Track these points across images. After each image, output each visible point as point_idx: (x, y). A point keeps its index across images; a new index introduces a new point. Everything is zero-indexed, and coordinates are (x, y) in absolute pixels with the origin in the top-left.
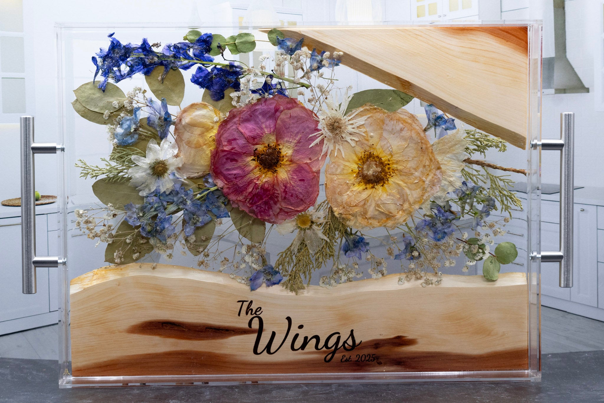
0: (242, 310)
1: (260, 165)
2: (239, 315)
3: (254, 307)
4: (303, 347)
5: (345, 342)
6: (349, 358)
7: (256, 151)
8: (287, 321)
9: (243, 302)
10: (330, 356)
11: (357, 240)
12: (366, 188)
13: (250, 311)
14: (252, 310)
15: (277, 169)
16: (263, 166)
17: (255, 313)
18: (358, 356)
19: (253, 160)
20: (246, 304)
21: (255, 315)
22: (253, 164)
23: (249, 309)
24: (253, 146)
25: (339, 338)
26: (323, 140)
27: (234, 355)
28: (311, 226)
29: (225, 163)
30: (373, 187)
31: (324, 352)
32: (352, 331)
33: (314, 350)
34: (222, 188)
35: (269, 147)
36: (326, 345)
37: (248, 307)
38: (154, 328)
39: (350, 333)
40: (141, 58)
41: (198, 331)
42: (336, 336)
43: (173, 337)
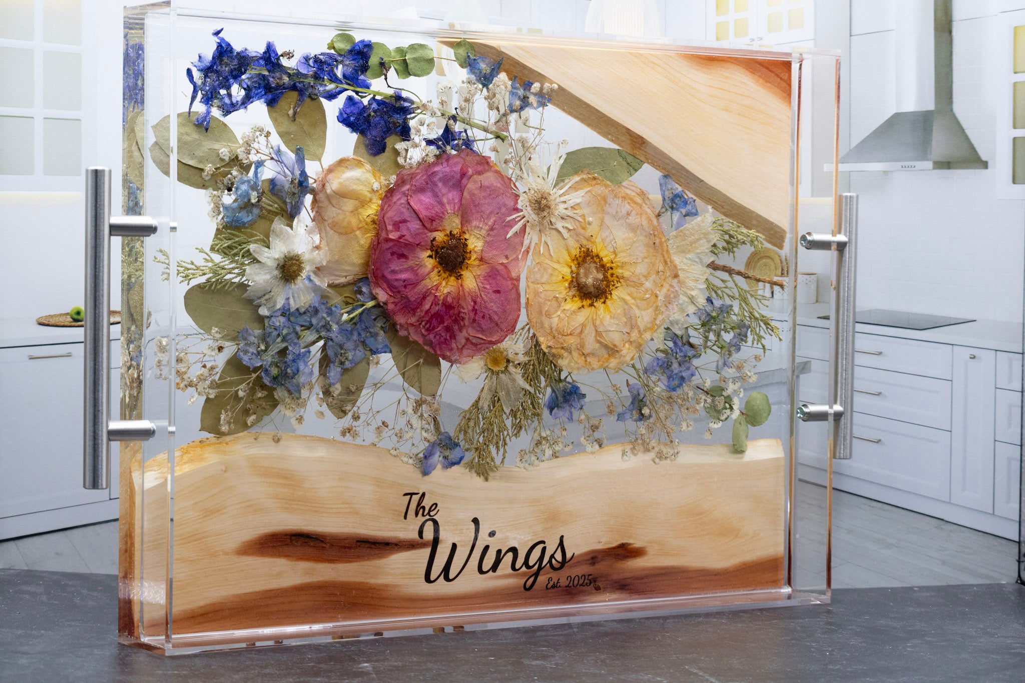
0: (410, 509)
1: (439, 266)
2: (405, 518)
3: (427, 503)
4: (494, 568)
5: (552, 556)
6: (558, 583)
7: (434, 243)
8: (473, 526)
9: (411, 494)
10: (532, 579)
11: (568, 391)
12: (583, 306)
13: (421, 510)
14: (424, 508)
15: (462, 273)
16: (444, 267)
17: (429, 514)
18: (569, 578)
19: (430, 256)
20: (416, 498)
21: (428, 517)
22: (430, 263)
23: (420, 507)
24: (430, 234)
25: (544, 549)
26: (525, 226)
27: (396, 586)
28: (506, 367)
29: (390, 260)
30: (591, 305)
31: (524, 574)
32: (562, 537)
33: (510, 571)
34: (385, 303)
35: (451, 235)
36: (526, 563)
37: (419, 504)
38: (279, 544)
39: (558, 541)
40: (264, 76)
41: (345, 547)
42: (539, 548)
43: (308, 560)
